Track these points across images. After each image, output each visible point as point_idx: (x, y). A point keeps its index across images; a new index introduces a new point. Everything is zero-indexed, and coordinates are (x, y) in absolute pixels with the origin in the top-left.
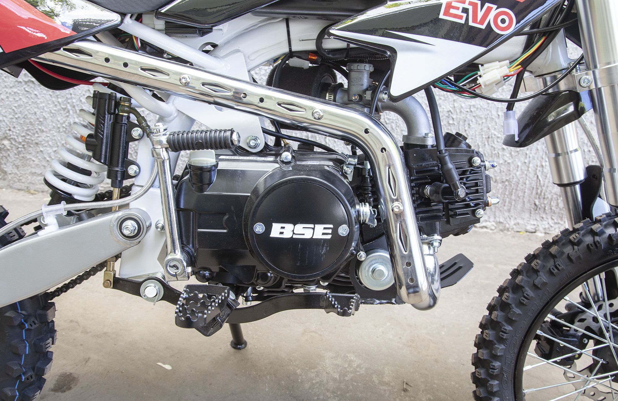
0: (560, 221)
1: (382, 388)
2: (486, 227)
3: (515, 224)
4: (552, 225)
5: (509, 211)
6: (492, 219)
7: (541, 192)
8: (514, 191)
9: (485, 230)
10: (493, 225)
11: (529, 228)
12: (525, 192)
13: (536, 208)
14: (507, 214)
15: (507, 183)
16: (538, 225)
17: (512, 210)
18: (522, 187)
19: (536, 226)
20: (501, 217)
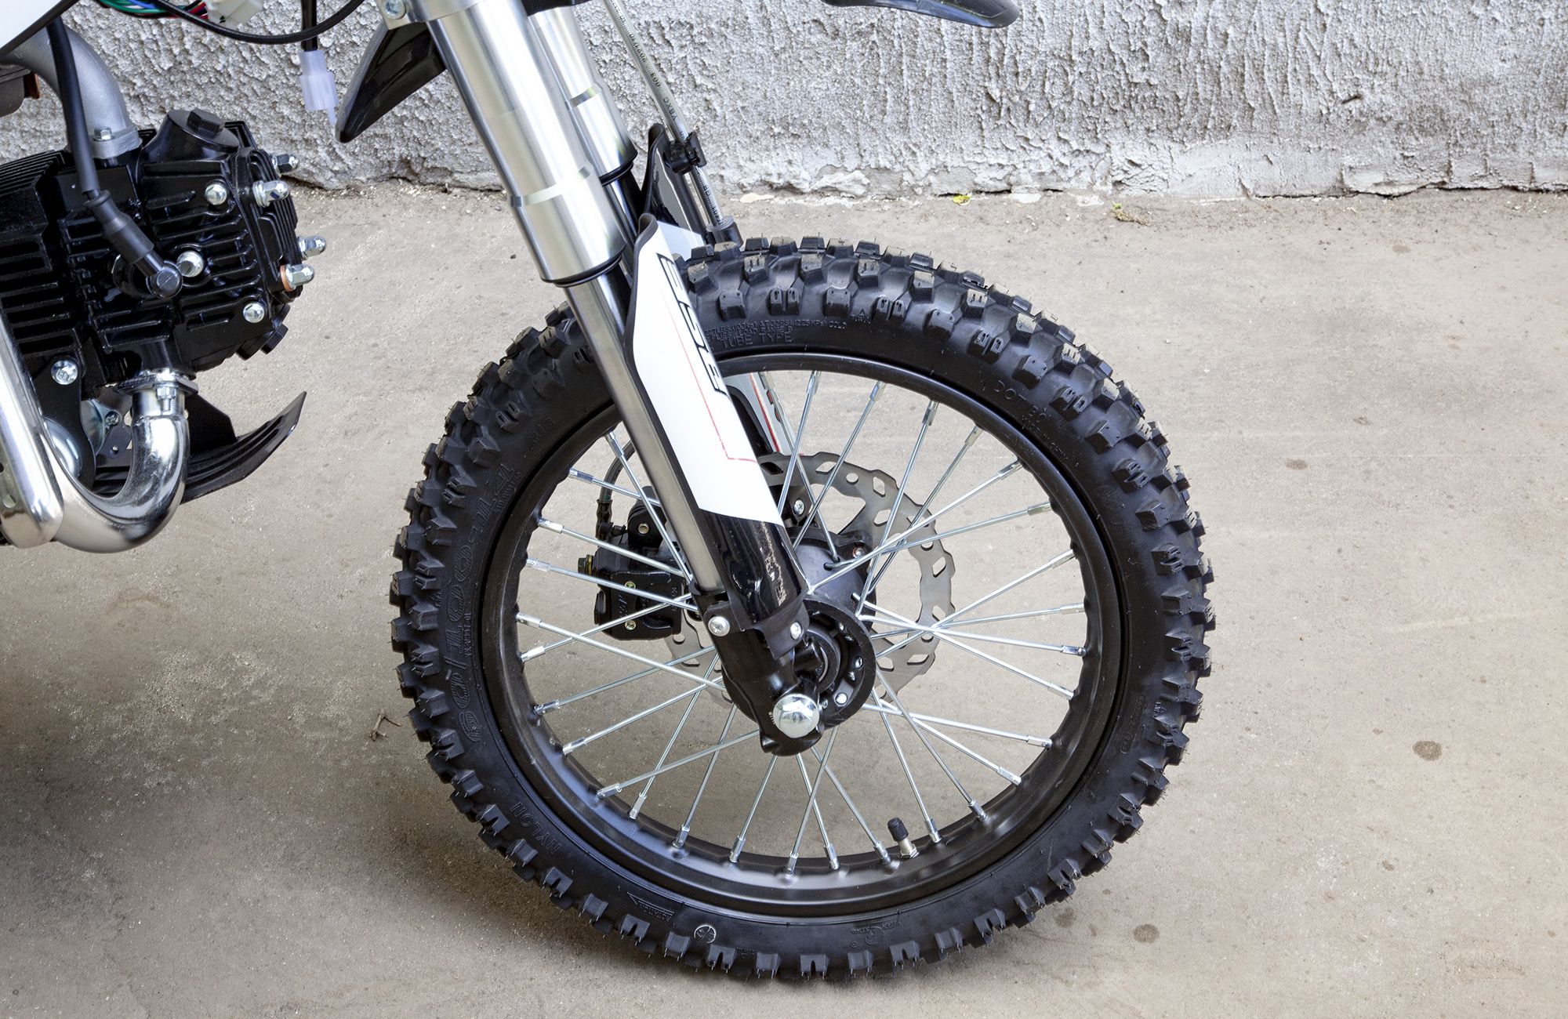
0: (1090, 146)
1: (311, 735)
2: (835, 191)
3: (932, 171)
4: (1065, 161)
5: (904, 127)
6: (852, 162)
7: (1001, 53)
8: (905, 59)
9: (832, 200)
10: (857, 181)
11: (984, 178)
12: (944, 60)
13: (995, 110)
14: (898, 140)
15: (874, 37)
16: (1016, 168)
17: (913, 124)
18: (928, 46)
19: (1010, 169)
20: (880, 150)
